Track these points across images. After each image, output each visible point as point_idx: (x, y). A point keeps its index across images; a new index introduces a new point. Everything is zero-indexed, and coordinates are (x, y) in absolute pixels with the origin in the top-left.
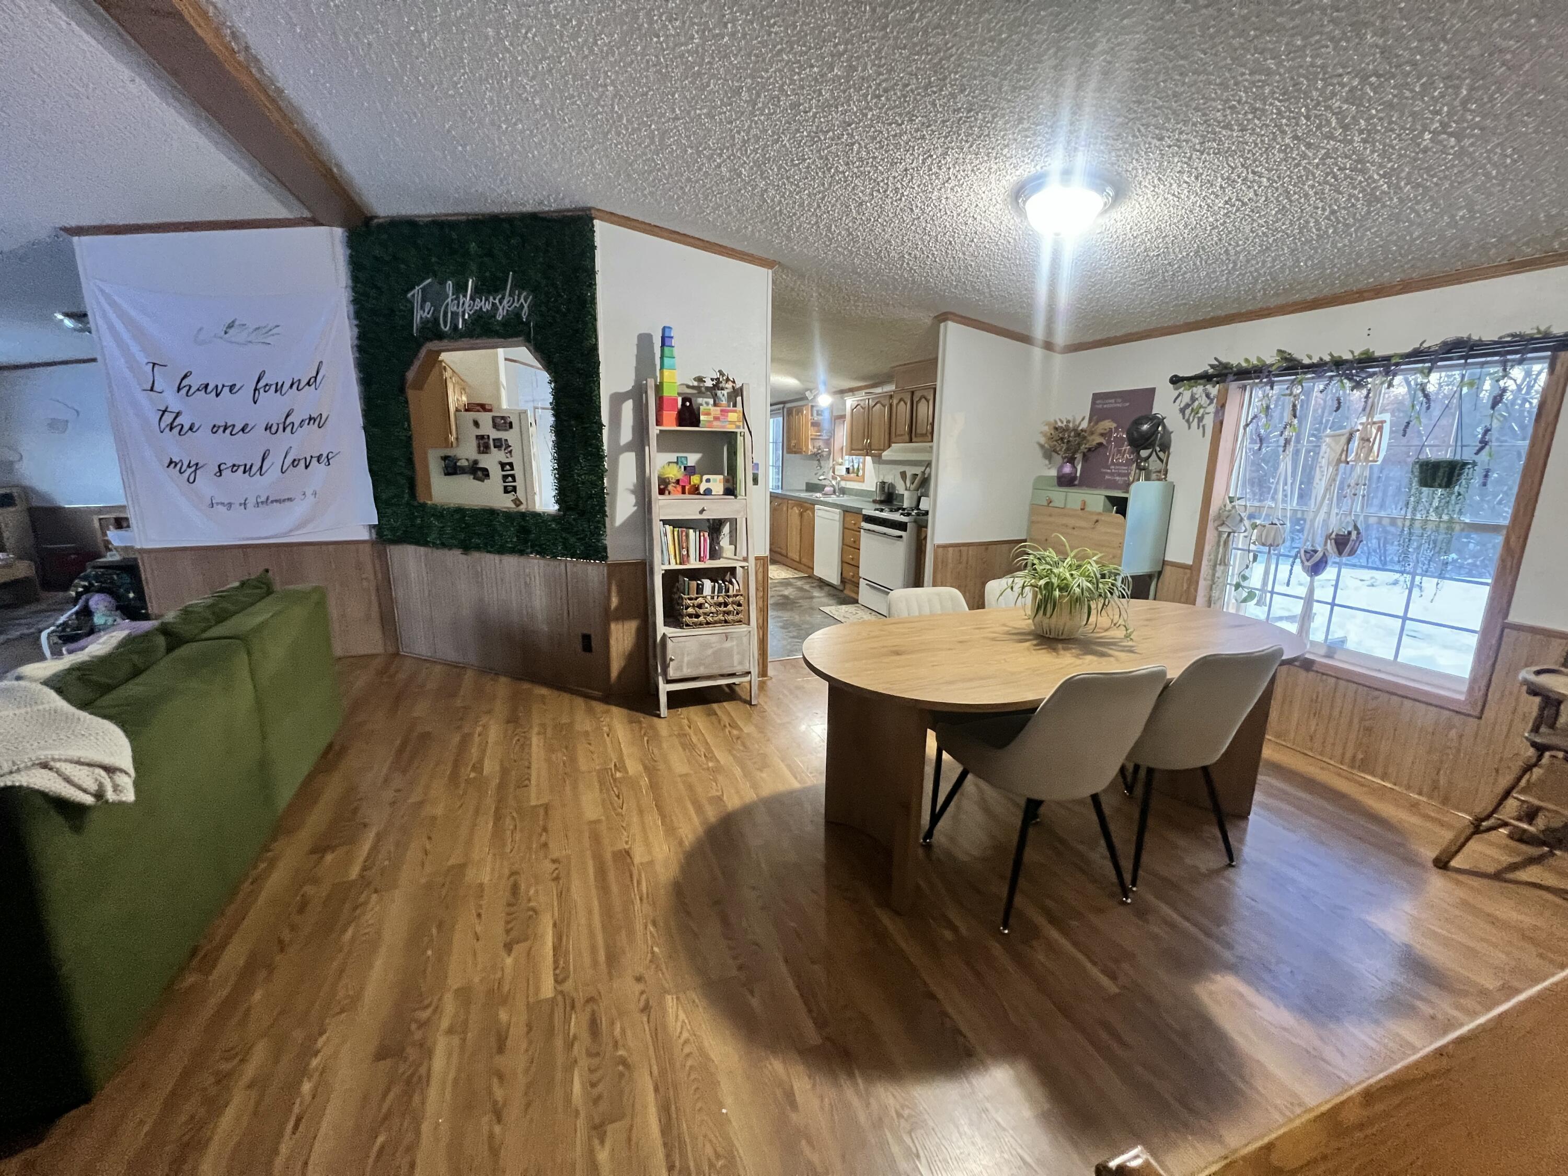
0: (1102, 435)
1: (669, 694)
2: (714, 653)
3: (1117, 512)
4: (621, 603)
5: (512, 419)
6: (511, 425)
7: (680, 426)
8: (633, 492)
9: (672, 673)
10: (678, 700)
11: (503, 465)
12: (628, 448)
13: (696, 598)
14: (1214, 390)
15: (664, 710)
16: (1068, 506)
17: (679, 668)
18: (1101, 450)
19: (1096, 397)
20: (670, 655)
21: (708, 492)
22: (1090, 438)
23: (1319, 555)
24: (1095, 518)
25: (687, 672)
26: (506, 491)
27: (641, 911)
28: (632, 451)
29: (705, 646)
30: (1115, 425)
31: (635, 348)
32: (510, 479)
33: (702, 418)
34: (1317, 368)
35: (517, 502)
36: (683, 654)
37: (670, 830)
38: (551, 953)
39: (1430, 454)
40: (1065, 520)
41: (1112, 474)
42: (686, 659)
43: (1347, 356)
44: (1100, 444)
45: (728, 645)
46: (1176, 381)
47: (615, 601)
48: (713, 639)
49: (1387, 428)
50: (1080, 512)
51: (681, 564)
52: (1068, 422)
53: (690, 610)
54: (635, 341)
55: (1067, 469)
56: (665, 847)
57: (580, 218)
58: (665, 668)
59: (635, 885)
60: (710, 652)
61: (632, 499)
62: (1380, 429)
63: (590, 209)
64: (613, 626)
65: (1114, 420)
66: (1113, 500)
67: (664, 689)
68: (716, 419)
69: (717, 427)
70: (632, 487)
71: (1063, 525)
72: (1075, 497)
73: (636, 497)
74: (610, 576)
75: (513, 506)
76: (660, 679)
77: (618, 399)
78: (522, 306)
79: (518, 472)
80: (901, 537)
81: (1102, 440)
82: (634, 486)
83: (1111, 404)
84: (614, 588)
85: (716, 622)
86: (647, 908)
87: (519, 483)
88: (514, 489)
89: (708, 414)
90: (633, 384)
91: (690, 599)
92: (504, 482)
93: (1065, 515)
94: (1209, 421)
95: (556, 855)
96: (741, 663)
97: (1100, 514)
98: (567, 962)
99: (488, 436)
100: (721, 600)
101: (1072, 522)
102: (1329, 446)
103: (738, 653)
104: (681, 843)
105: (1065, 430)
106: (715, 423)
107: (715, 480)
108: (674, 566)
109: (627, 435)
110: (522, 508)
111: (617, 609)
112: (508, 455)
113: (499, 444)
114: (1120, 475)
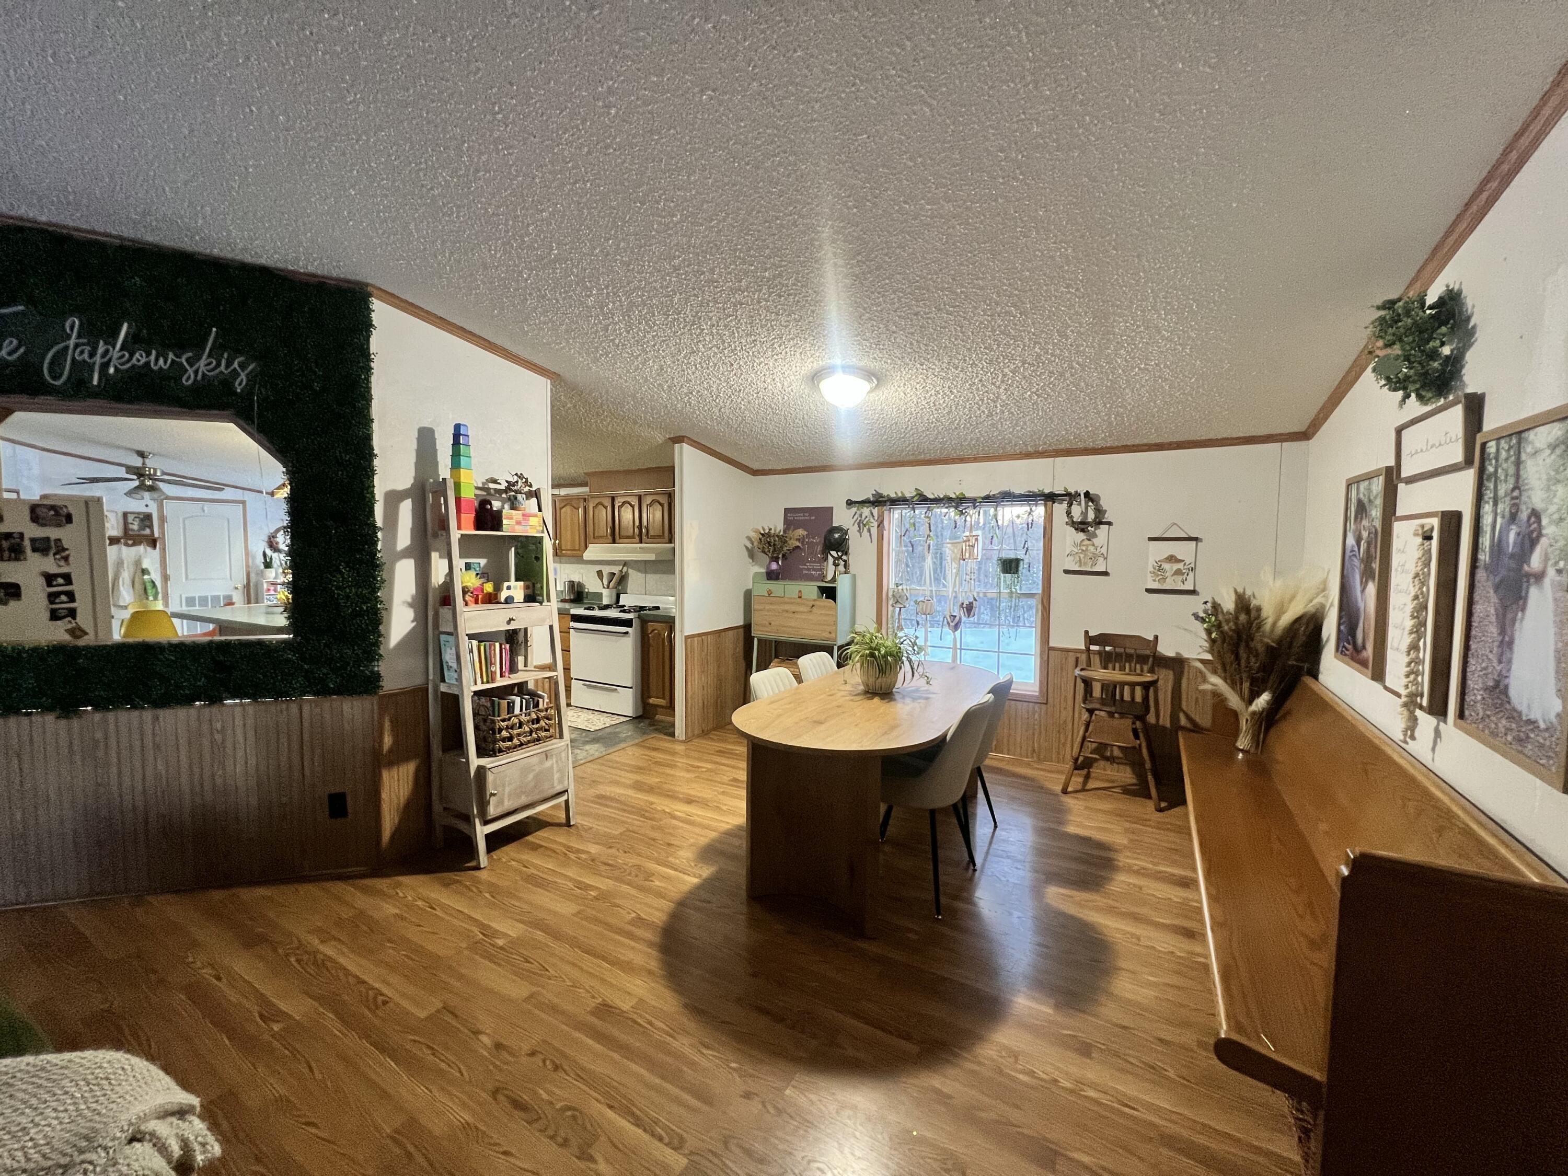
0: (798, 540)
1: (488, 837)
2: (536, 776)
3: (827, 598)
4: (396, 742)
5: (71, 510)
6: (69, 519)
7: (478, 529)
8: (411, 605)
9: (492, 811)
10: (496, 841)
11: (50, 579)
12: (406, 553)
13: (509, 719)
14: (875, 511)
15: (483, 859)
16: (787, 595)
17: (501, 802)
18: (798, 550)
19: (787, 511)
20: (490, 789)
21: (509, 600)
22: (790, 542)
23: (957, 618)
24: (813, 603)
25: (508, 805)
26: (55, 616)
27: (684, 1045)
28: (410, 557)
29: (526, 770)
30: (806, 533)
31: (415, 442)
32: (64, 598)
33: (505, 522)
34: (937, 501)
35: (78, 632)
36: (504, 785)
37: (628, 967)
38: (640, 1131)
39: (1004, 555)
40: (787, 607)
41: (808, 570)
42: (507, 790)
43: (953, 496)
44: (798, 547)
45: (548, 764)
46: (850, 503)
47: (388, 741)
48: (535, 760)
49: (980, 538)
50: (799, 600)
51: (488, 682)
52: (770, 529)
53: (504, 733)
54: (415, 434)
55: (774, 566)
56: (639, 982)
57: (352, 291)
58: (483, 804)
59: (649, 1027)
60: (531, 776)
61: (410, 614)
62: (976, 540)
63: (367, 285)
64: (385, 774)
65: (805, 530)
66: (822, 590)
67: (482, 831)
68: (518, 523)
69: (520, 531)
70: (409, 600)
71: (783, 611)
72: (790, 588)
73: (415, 612)
74: (383, 710)
75: (67, 637)
76: (477, 821)
77: (394, 498)
78: (235, 374)
79: (80, 587)
80: (627, 633)
81: (798, 544)
82: (413, 597)
83: (800, 517)
84: (387, 724)
85: (529, 742)
86: (685, 1040)
87: (82, 605)
88: (72, 613)
89: (510, 518)
90: (412, 481)
91: (503, 720)
92: (52, 602)
93: (786, 603)
94: (874, 531)
95: (526, 1048)
96: (561, 781)
97: (814, 600)
98: (665, 1128)
99: (21, 535)
100: (534, 716)
101: (794, 608)
102: (950, 549)
103: (559, 771)
104: (650, 972)
105: (768, 535)
106: (517, 527)
107: (515, 588)
108: (480, 687)
109: (404, 538)
110: (87, 640)
111: (391, 751)
112: (62, 563)
113: (42, 546)
114: (814, 570)
